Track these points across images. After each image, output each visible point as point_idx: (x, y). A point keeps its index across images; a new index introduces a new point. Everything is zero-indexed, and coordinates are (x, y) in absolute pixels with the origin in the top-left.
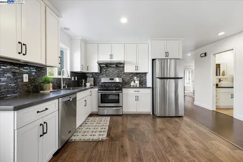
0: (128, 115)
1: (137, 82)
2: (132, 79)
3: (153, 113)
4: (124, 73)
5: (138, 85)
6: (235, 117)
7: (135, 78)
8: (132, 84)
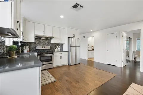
0: (56, 67)
1: (59, 49)
2: (56, 47)
3: (68, 64)
4: (51, 44)
5: (59, 51)
6: (94, 61)
7: (57, 46)
8: (56, 50)
